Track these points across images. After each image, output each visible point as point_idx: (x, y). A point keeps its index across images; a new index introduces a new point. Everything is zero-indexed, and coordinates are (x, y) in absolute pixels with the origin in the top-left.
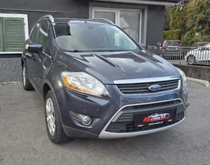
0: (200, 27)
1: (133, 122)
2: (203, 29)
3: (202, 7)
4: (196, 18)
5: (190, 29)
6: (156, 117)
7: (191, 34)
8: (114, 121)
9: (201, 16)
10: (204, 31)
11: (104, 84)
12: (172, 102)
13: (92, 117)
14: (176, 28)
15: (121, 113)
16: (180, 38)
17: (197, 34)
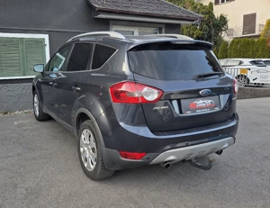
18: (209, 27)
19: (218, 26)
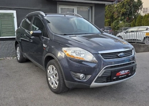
0: (123, 18)
1: (111, 76)
2: (125, 18)
3: (123, 4)
4: (120, 11)
5: (116, 19)
6: (122, 72)
7: (117, 22)
8: (100, 76)
9: (123, 10)
10: (125, 20)
11: (93, 54)
12: (130, 63)
13: (86, 74)
14: (107, 18)
15: (104, 71)
16: (110, 25)
17: (121, 22)
18: (130, 7)
19: (136, 6)
